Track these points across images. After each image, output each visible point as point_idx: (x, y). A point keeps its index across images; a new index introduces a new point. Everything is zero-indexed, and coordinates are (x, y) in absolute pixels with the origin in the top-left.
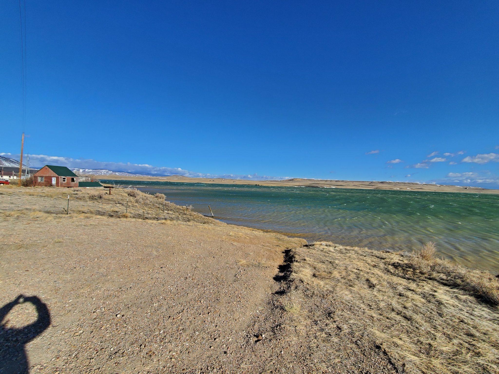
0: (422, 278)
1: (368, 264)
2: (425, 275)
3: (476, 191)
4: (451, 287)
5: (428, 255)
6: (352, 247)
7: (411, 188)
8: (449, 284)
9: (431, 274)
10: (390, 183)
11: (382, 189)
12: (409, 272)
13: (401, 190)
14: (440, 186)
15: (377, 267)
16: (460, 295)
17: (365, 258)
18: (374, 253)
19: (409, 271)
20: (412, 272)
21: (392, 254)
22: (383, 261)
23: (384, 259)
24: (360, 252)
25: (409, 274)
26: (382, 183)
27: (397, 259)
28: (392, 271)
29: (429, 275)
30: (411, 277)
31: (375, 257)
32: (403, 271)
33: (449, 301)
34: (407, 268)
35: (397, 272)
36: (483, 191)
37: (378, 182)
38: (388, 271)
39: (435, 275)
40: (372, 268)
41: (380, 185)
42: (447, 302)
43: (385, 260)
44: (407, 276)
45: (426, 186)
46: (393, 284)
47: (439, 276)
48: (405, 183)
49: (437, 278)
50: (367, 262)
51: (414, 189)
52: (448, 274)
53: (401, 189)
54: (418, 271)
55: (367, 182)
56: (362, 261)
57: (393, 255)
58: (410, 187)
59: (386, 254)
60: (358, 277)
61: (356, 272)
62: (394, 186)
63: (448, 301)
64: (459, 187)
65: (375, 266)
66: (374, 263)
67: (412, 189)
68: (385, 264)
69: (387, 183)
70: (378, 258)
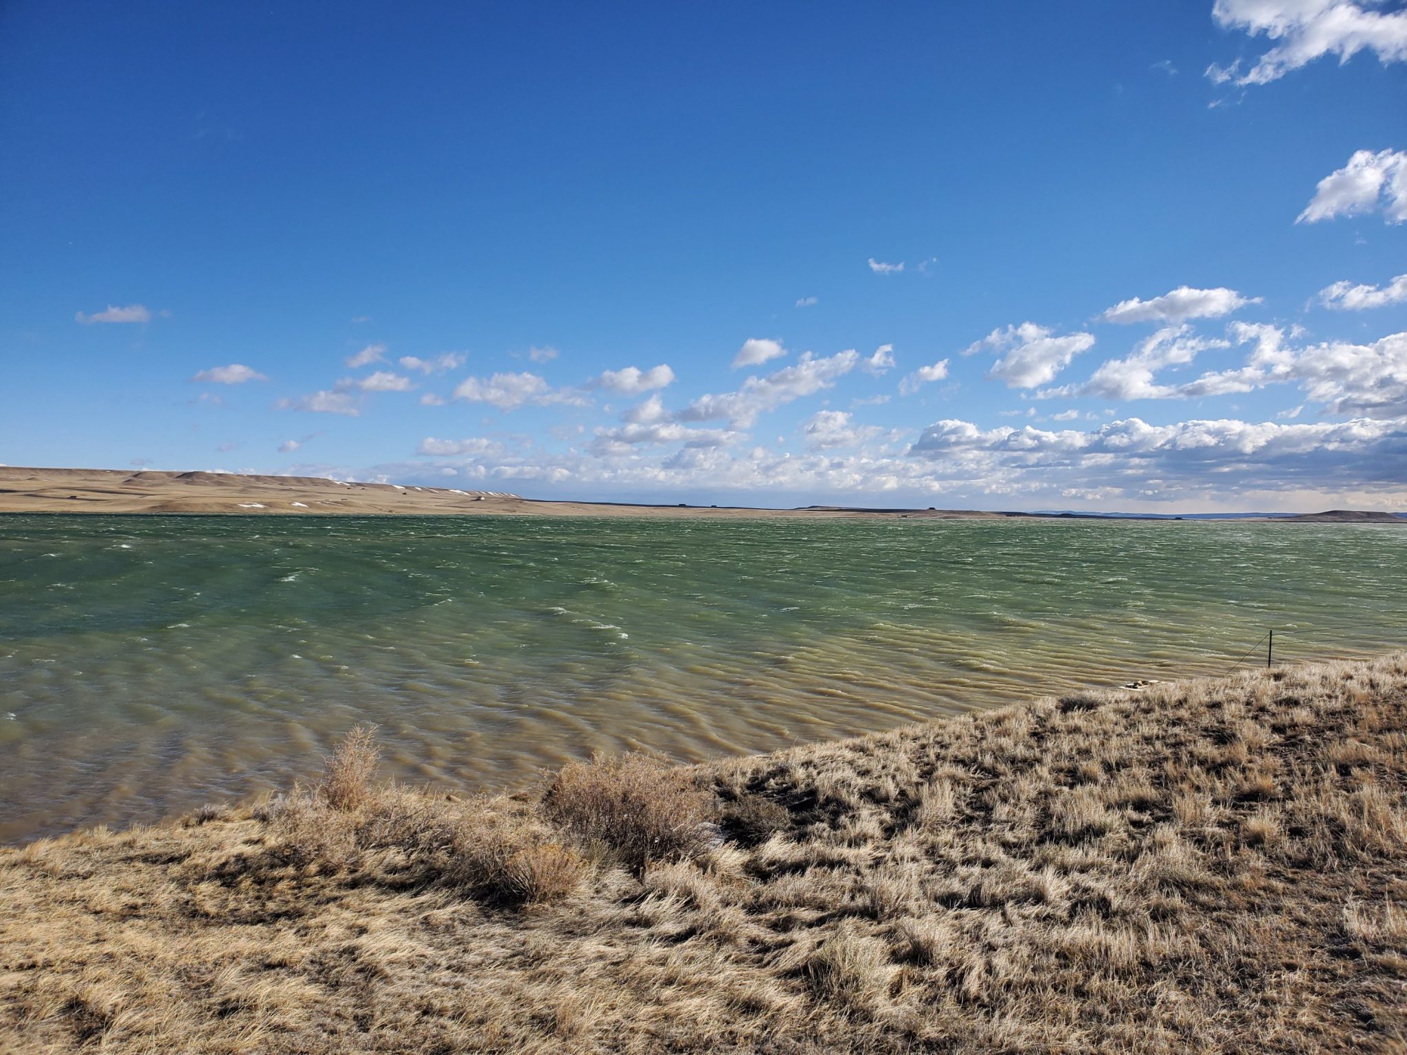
0: (327, 891)
1: (96, 913)
2: (338, 876)
3: (505, 506)
4: (414, 891)
5: (352, 785)
6: (22, 846)
7: (308, 500)
8: (412, 880)
9: (357, 862)
10: (221, 479)
11: (189, 509)
12: (280, 886)
13: (272, 511)
14: (406, 491)
15: (142, 912)
16: (435, 911)
17: (79, 888)
18: (140, 843)
19: (281, 879)
20: (294, 878)
21: (227, 820)
22: (175, 869)
23: (177, 860)
24: (59, 863)
25: (281, 892)
26: (187, 477)
27: (239, 841)
28: (210, 907)
29: (352, 867)
30: (287, 902)
31: (140, 865)
32: (258, 891)
33: (397, 953)
34: (273, 866)
35: (232, 905)
36: (521, 505)
37: (170, 474)
38: (194, 914)
39: (371, 861)
40: (110, 930)
41: (178, 492)
42: (393, 956)
43: (186, 862)
44: (271, 906)
45: (358, 490)
46: (203, 970)
47: (385, 858)
48: (283, 480)
49: (379, 874)
50: (91, 905)
51: (319, 507)
52: (409, 842)
53: (270, 505)
54: (313, 868)
55: (113, 476)
56: (62, 909)
57: (229, 825)
58: (302, 495)
59: (199, 830)
60: (22, 1012)
61: (12, 984)
62: (241, 491)
63: (395, 950)
64: (460, 495)
65: (131, 912)
66: (126, 898)
67: (311, 505)
68: (182, 882)
69: (209, 477)
70: (154, 862)
